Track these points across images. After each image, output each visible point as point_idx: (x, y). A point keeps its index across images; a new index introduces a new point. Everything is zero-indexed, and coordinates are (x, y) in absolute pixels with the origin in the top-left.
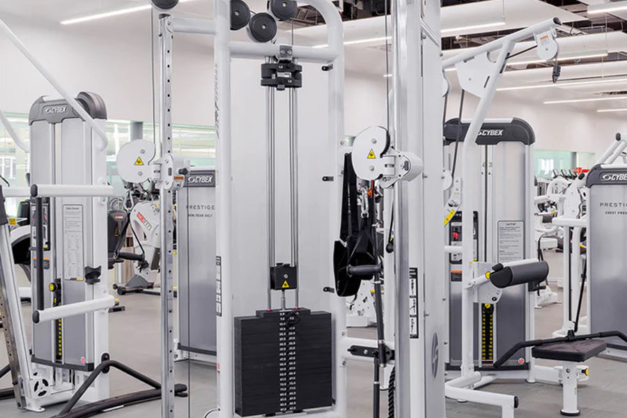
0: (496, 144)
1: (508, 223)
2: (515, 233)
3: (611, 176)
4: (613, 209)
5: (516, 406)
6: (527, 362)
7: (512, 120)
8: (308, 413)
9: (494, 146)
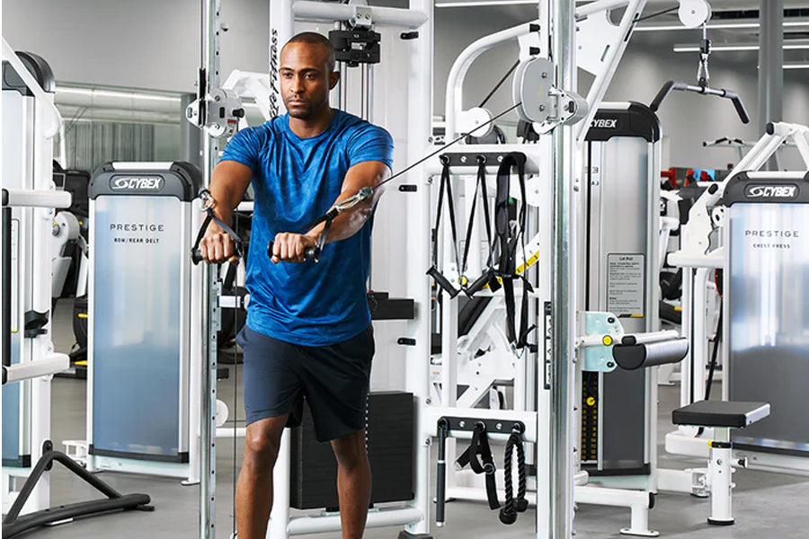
0: (607, 140)
1: (623, 256)
2: (632, 271)
3: (763, 190)
4: (765, 240)
5: (651, 506)
6: (646, 462)
7: (629, 104)
8: (381, 510)
9: (604, 142)
